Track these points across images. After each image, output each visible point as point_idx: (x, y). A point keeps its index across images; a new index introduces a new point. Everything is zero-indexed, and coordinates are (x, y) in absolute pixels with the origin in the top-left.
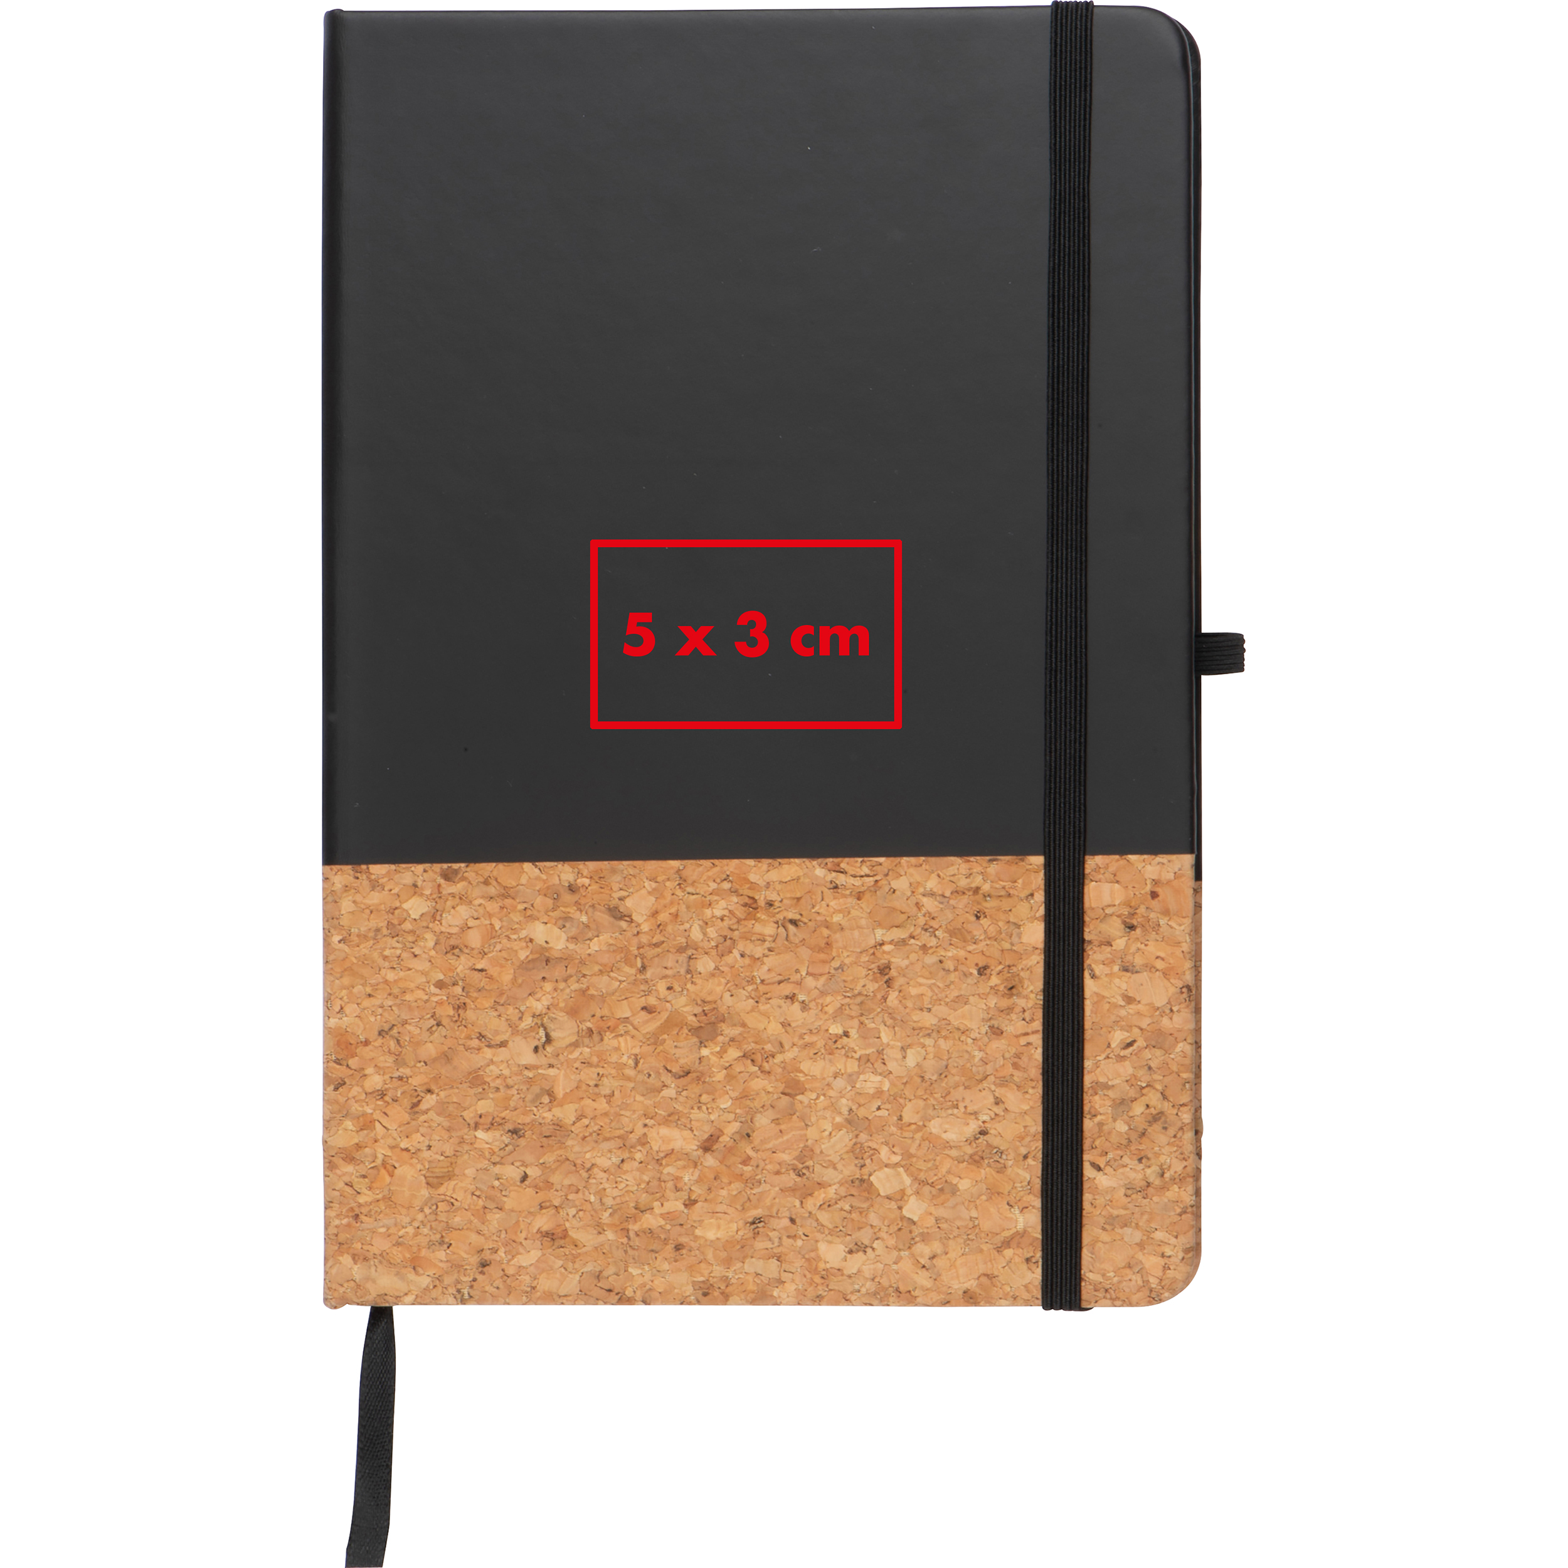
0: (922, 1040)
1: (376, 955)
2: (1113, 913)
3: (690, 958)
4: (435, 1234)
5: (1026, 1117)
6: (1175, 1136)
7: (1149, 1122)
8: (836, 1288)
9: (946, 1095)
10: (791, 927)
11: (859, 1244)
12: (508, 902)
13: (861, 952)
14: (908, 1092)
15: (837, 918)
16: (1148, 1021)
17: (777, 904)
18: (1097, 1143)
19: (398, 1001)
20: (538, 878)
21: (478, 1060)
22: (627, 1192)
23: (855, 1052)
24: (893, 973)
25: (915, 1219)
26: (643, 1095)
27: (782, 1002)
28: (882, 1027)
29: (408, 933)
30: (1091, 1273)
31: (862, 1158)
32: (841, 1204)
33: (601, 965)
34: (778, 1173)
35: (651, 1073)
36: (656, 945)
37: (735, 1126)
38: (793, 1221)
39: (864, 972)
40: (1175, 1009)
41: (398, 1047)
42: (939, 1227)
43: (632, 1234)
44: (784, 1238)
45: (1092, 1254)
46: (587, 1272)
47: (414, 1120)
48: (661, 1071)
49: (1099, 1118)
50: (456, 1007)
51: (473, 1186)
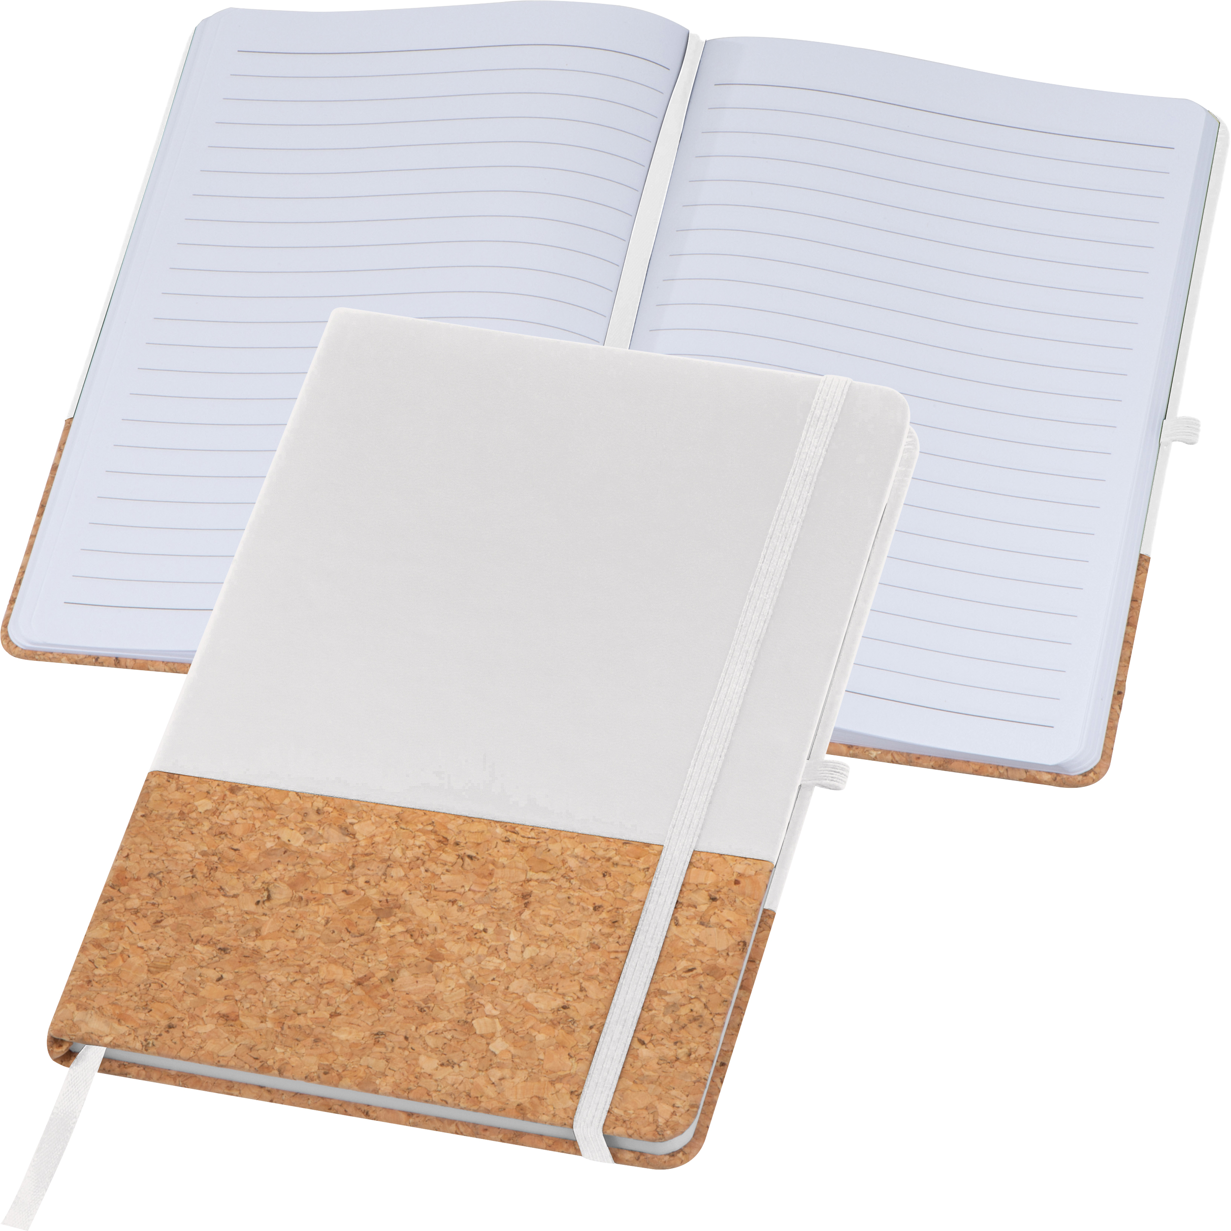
0: (539, 943)
1: (164, 828)
2: (704, 888)
3: (388, 866)
4: (142, 1002)
5: (600, 1002)
6: (706, 1033)
7: (690, 1021)
8: (424, 1086)
9: (546, 979)
10: (467, 860)
11: (451, 1061)
12: (270, 813)
13: (513, 883)
14: (518, 973)
15: (503, 860)
16: (708, 958)
17: (462, 844)
18: (647, 1027)
19: (170, 858)
20: (297, 802)
21: (212, 902)
22: (291, 1000)
23: (488, 943)
24: (532, 899)
25: (497, 1052)
26: (325, 943)
27: (445, 904)
28: (513, 931)
29: (193, 819)
30: (616, 1109)
31: (471, 1008)
32: (446, 1034)
33: (323, 860)
34: (406, 1007)
35: (336, 931)
36: (367, 855)
37: (385, 973)
38: (406, 1038)
39: (511, 895)
40: (731, 954)
41: (159, 885)
42: (513, 1061)
43: (285, 1027)
44: (396, 1049)
45: (622, 1096)
46: (244, 1045)
47: (154, 930)
48: (343, 931)
49: (654, 1012)
50: (210, 868)
51: (181, 978)
